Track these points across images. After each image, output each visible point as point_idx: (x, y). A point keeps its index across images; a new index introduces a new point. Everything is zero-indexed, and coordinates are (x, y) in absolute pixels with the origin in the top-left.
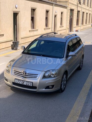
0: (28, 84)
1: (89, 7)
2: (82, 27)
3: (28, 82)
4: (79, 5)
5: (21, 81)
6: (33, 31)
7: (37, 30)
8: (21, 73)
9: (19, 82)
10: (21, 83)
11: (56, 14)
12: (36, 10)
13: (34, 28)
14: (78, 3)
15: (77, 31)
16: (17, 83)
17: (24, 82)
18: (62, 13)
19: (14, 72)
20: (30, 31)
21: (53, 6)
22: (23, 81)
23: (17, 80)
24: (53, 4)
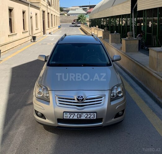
0: (88, 117)
1: (55, 10)
2: (52, 30)
3: (88, 114)
4: (49, 7)
5: (76, 114)
6: (12, 35)
7: (16, 34)
8: (74, 100)
9: (72, 116)
10: (75, 118)
11: (31, 15)
12: (13, 10)
13: (13, 32)
14: (48, 5)
15: (50, 33)
16: (69, 118)
17: (82, 115)
18: (36, 14)
19: (59, 101)
20: (9, 36)
21: (28, 6)
22: (80, 114)
23: (68, 113)
24: (29, 4)
